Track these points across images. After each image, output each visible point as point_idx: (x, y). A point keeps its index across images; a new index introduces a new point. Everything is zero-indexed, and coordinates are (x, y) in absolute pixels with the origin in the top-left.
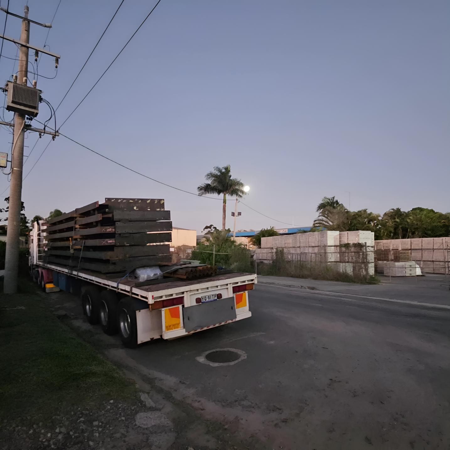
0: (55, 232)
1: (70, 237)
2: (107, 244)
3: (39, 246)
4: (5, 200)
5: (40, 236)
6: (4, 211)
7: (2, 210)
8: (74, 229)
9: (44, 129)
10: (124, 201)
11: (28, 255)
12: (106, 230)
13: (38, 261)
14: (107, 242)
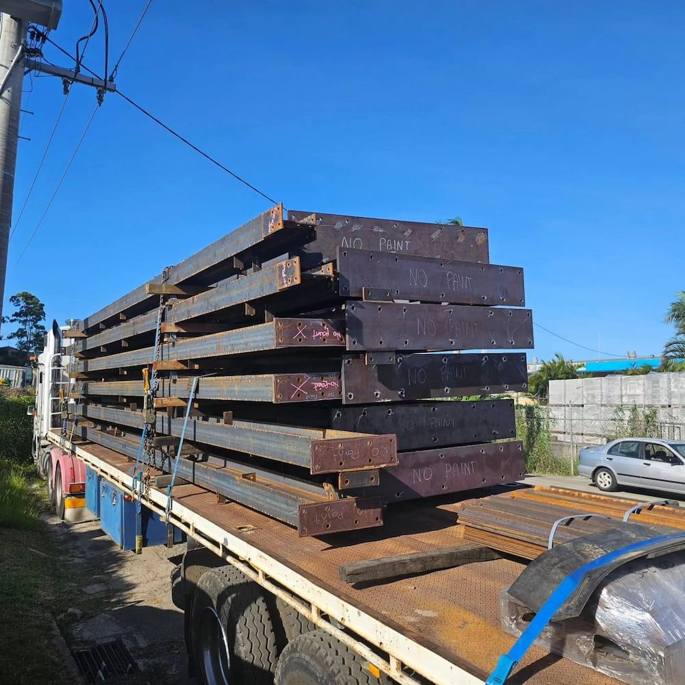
0: (95, 353)
1: (145, 366)
2: (308, 398)
3: (55, 389)
4: (11, 300)
5: (60, 366)
6: (9, 321)
7: (6, 319)
8: (157, 338)
9: (78, 70)
10: (356, 228)
11: (31, 411)
12: (308, 333)
13: (52, 431)
14: (310, 388)
